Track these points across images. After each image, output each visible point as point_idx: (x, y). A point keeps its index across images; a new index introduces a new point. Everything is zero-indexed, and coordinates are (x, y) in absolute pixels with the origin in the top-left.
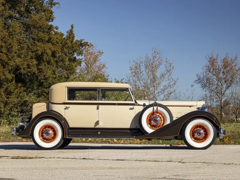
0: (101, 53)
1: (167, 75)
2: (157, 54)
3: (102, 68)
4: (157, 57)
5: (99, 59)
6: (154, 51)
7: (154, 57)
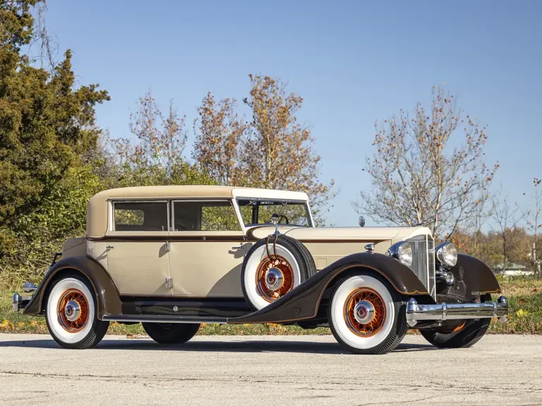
0: (296, 101)
1: (470, 157)
2: (444, 102)
3: (302, 139)
4: (446, 111)
5: (292, 116)
6: (436, 94)
7: (436, 110)
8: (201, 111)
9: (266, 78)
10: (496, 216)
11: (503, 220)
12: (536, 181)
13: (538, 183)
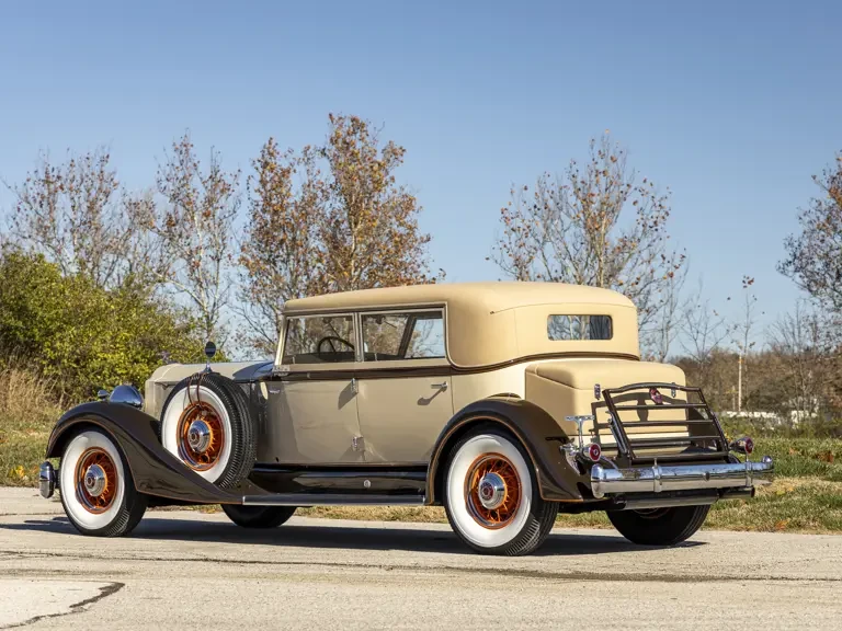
0: (394, 153)
1: (645, 242)
5: (390, 176)
6: (597, 148)
8: (258, 165)
9: (353, 120)
10: (689, 331)
11: (701, 336)
12: (747, 281)
13: (749, 283)
